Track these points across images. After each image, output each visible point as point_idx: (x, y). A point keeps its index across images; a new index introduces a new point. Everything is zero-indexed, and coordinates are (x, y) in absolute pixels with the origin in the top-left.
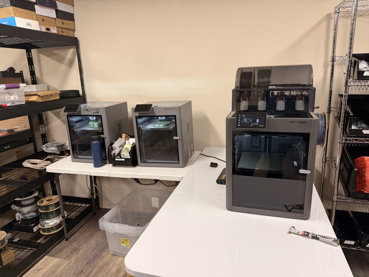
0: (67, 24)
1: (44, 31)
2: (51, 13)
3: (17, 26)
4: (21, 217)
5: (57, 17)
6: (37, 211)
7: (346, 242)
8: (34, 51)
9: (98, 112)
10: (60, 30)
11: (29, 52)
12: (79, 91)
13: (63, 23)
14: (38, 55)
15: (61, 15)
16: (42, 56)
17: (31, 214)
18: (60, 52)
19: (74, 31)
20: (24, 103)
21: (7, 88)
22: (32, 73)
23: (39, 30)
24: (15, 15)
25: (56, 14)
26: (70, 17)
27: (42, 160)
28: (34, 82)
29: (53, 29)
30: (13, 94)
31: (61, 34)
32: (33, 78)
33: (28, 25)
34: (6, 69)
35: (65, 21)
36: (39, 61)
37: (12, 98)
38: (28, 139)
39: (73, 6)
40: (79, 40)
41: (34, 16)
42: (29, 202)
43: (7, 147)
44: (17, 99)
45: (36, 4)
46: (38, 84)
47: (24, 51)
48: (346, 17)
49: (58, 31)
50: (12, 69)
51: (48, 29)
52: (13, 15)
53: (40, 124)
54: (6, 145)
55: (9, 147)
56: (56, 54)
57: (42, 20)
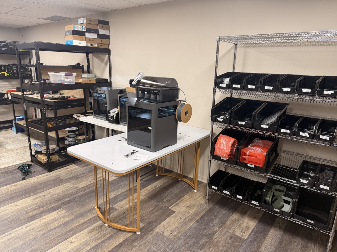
0: (105, 41)
1: (89, 46)
2: (95, 36)
3: (74, 44)
4: (68, 143)
5: (98, 38)
6: (75, 141)
7: (213, 187)
8: (90, 55)
9: (105, 92)
10: (100, 45)
11: (88, 55)
12: (108, 79)
13: (102, 41)
14: (93, 57)
15: (100, 36)
16: (94, 57)
17: (72, 142)
18: (102, 56)
19: (109, 45)
20: (75, 83)
21: (66, 75)
22: (88, 67)
23: (85, 46)
24: (73, 39)
25: (98, 36)
26: (107, 37)
27: (83, 115)
28: (89, 72)
29: (95, 44)
30: (69, 78)
31: (100, 47)
32: (89, 70)
33: (79, 44)
34: (76, 64)
35: (103, 40)
36: (93, 60)
37: (68, 80)
38: (82, 104)
39: (110, 31)
40: (111, 50)
41: (84, 39)
42: (73, 136)
43: (70, 106)
44: (71, 81)
45: (86, 32)
46: (91, 73)
47: (85, 55)
48: (245, 47)
49: (98, 45)
50: (79, 64)
51: (92, 45)
52: (72, 39)
53: (89, 96)
54: (70, 105)
55: (71, 106)
56: (100, 57)
57: (89, 40)
